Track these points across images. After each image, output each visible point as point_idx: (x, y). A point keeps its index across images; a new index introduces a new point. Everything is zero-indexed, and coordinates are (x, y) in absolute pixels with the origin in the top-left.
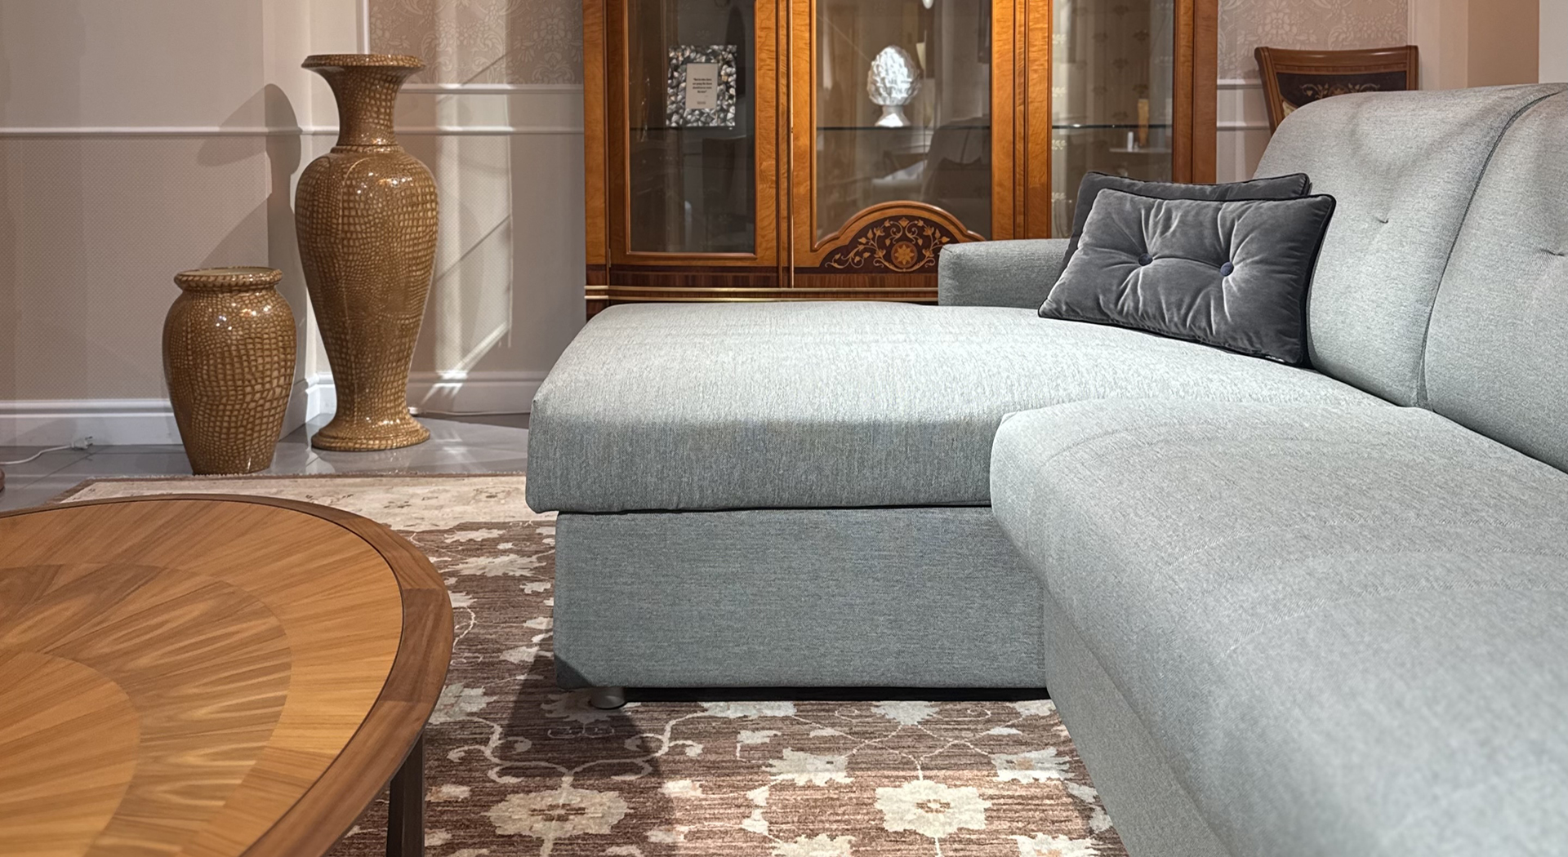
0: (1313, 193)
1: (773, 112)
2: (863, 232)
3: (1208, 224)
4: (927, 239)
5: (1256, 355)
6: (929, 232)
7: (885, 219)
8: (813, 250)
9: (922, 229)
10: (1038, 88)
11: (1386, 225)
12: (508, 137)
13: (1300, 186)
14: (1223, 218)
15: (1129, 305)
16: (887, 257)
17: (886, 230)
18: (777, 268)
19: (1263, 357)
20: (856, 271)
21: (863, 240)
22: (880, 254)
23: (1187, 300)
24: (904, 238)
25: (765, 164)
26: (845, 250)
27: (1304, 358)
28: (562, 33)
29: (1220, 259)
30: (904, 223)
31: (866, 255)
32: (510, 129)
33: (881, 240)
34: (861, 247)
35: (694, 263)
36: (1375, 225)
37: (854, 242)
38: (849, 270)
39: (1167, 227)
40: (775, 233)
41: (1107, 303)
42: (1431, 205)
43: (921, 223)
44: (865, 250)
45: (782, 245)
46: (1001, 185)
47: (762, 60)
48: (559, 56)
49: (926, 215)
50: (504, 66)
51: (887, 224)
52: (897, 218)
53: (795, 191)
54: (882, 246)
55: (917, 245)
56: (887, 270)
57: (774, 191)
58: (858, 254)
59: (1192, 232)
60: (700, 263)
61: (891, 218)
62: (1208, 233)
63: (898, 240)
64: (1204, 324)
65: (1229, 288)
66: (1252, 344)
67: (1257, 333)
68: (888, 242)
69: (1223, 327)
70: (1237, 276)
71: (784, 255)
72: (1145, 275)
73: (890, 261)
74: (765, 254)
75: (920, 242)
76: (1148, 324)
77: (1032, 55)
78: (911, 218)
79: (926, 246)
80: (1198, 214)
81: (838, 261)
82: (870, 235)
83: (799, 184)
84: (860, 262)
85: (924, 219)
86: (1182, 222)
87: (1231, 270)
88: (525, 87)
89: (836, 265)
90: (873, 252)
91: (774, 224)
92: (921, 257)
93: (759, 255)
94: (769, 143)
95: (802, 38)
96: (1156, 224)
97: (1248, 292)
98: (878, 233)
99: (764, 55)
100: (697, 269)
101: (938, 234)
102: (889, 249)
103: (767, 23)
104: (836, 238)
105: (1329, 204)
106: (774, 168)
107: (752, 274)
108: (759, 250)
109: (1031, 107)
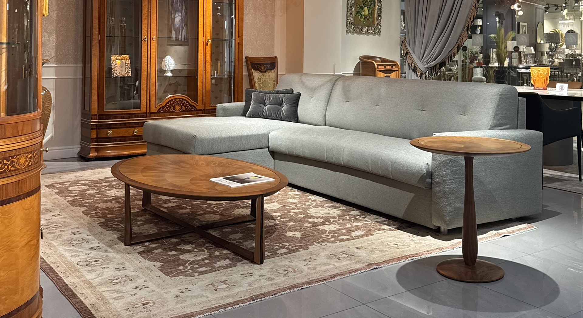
0: (294, 92)
1: (146, 73)
2: (168, 103)
3: (278, 98)
4: (183, 104)
5: (290, 121)
6: (183, 102)
7: (173, 99)
8: (155, 108)
9: (182, 101)
10: (208, 67)
11: (312, 98)
12: (54, 80)
13: (291, 91)
14: (281, 97)
15: (265, 114)
16: (174, 109)
17: (174, 102)
18: (146, 112)
19: (291, 122)
20: (166, 113)
21: (168, 105)
22: (172, 108)
23: (277, 113)
24: (178, 104)
25: (143, 86)
26: (163, 107)
27: (297, 121)
28: (72, 50)
29: (281, 105)
30: (178, 100)
31: (169, 108)
32: (56, 77)
33: (172, 104)
34: (167, 106)
35: (124, 113)
36: (311, 98)
37: (166, 105)
38: (165, 112)
39: (270, 99)
40: (146, 104)
41: (260, 114)
42: (324, 95)
43: (182, 100)
44: (168, 107)
45: (148, 106)
46: (200, 90)
47: (143, 60)
48: (70, 57)
49: (183, 98)
50: (54, 59)
51: (174, 100)
52: (176, 99)
53: (151, 93)
54: (172, 106)
55: (181, 105)
56: (173, 112)
57: (146, 93)
58: (167, 108)
59: (275, 100)
60: (125, 113)
61: (175, 99)
62: (278, 100)
63: (176, 104)
64: (280, 117)
65: (284, 110)
66: (289, 119)
67: (290, 118)
68: (174, 105)
69: (284, 117)
70: (285, 108)
71: (148, 109)
72: (267, 108)
73: (174, 110)
74: (143, 109)
75: (182, 104)
76: (269, 117)
77: (207, 59)
78: (179, 99)
79: (183, 105)
80: (276, 96)
81: (162, 110)
82: (170, 103)
83: (152, 91)
84: (167, 110)
85: (182, 99)
86: (273, 98)
87: (283, 107)
88: (60, 65)
89: (161, 111)
90: (170, 107)
91: (146, 102)
92: (182, 108)
93: (141, 110)
94: (145, 81)
95: (153, 54)
96: (267, 99)
97: (287, 110)
98: (172, 103)
99: (144, 59)
100: (125, 114)
101: (186, 102)
102: (174, 107)
103: (145, 51)
104: (161, 104)
105: (299, 95)
106: (146, 87)
107: (139, 115)
108: (141, 108)
109: (207, 71)
